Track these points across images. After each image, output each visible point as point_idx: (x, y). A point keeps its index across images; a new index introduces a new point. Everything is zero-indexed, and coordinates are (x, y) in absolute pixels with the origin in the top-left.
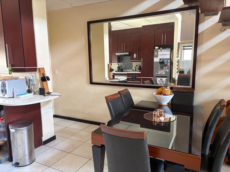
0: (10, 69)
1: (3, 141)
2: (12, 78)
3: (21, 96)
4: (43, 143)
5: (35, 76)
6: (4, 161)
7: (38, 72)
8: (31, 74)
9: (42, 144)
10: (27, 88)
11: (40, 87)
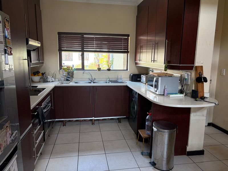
0: (166, 66)
1: (148, 135)
2: (166, 75)
3: (171, 96)
4: (187, 152)
5: (190, 75)
6: (145, 154)
7: (194, 71)
8: (186, 73)
9: (186, 154)
10: (180, 88)
11: (193, 89)
